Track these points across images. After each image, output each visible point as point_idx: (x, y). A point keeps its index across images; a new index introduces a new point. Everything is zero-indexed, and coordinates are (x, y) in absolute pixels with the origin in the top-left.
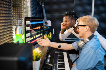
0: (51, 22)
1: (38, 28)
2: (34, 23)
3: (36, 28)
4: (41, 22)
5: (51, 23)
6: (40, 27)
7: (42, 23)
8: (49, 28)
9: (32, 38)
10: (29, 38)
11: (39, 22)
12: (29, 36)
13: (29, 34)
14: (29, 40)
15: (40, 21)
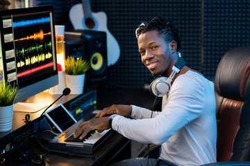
0: (108, 16)
1: (35, 37)
2: (23, 24)
3: (31, 37)
4: (43, 20)
5: (108, 20)
6: (41, 35)
7: (49, 23)
8: (89, 37)
9: (21, 64)
10: (14, 62)
11: (39, 21)
12: (13, 56)
13: (13, 51)
14: (14, 67)
15: (40, 17)
